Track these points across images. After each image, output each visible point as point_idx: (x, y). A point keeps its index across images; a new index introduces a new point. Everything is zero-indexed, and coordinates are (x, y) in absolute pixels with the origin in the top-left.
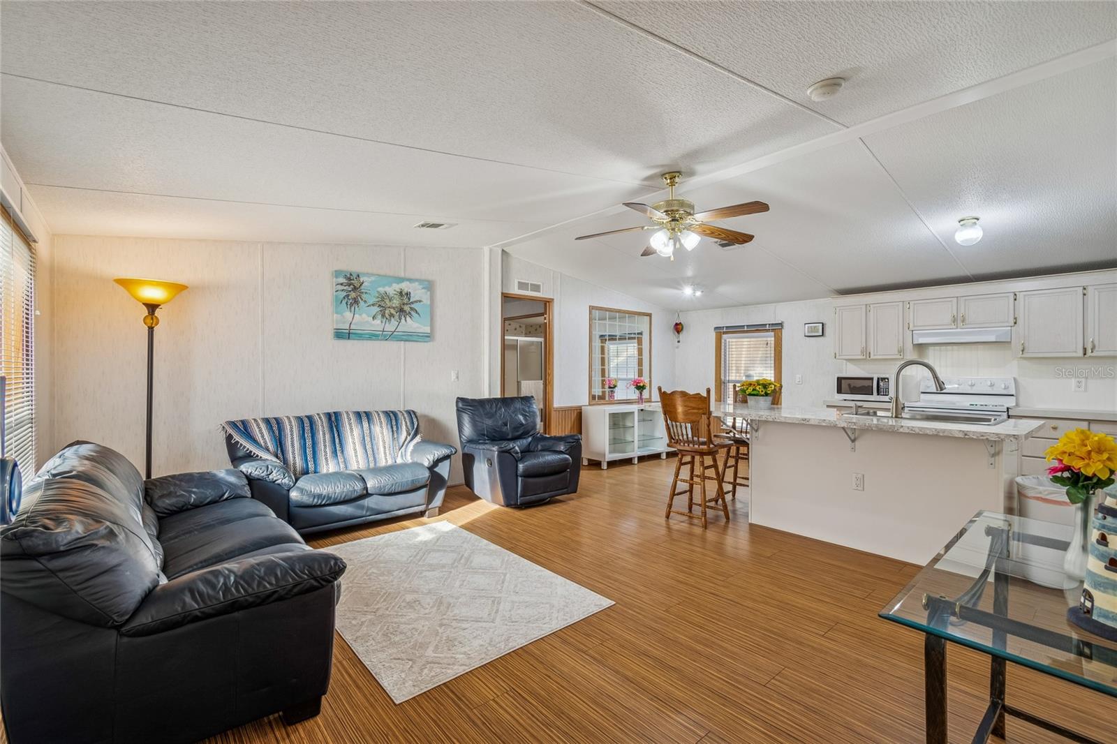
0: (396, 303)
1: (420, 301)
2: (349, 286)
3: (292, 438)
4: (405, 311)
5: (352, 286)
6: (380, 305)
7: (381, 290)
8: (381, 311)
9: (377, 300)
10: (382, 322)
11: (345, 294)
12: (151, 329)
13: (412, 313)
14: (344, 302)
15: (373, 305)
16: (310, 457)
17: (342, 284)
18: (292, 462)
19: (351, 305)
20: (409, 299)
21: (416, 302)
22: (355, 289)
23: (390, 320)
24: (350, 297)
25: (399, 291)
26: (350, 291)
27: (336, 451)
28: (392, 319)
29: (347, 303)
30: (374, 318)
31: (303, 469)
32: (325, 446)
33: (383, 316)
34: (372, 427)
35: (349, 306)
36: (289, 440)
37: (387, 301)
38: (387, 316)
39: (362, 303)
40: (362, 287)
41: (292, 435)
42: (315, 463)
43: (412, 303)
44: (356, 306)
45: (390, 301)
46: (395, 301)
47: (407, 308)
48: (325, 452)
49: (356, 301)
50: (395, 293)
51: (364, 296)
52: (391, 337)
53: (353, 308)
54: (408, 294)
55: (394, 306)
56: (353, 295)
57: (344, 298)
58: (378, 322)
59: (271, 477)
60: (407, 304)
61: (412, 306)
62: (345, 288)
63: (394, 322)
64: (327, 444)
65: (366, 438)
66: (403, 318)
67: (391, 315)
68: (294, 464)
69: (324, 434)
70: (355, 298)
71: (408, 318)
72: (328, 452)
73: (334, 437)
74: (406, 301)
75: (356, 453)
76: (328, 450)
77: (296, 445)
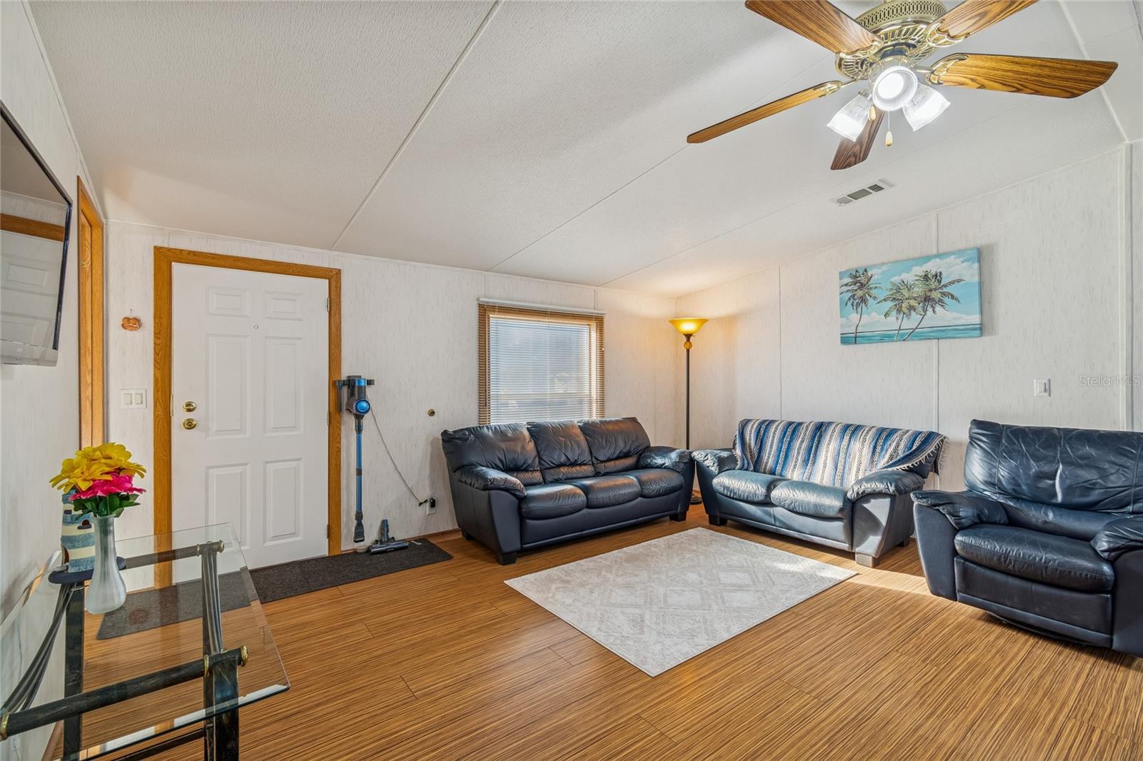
0: (919, 290)
1: (959, 281)
2: (855, 284)
3: (773, 440)
4: (933, 300)
5: (858, 284)
6: (894, 299)
7: (896, 279)
8: (896, 305)
9: (890, 293)
10: (897, 318)
11: (850, 294)
12: (688, 351)
13: (946, 300)
14: (849, 303)
15: (885, 300)
16: (780, 461)
17: (846, 285)
18: (765, 461)
19: (858, 305)
20: (940, 282)
21: (952, 283)
22: (862, 286)
23: (910, 314)
24: (856, 297)
25: (923, 274)
26: (856, 290)
27: (808, 460)
28: (913, 313)
29: (853, 305)
30: (886, 315)
31: (771, 469)
32: (798, 453)
33: (899, 311)
34: (852, 442)
35: (855, 307)
36: (770, 441)
37: (905, 293)
38: (905, 310)
39: (870, 300)
40: (871, 282)
41: (773, 437)
42: (783, 468)
43: (945, 286)
44: (864, 306)
45: (909, 290)
46: (916, 289)
47: (936, 295)
48: (797, 459)
49: (863, 300)
50: (917, 278)
51: (873, 292)
52: (912, 335)
53: (859, 309)
54: (938, 276)
55: (915, 295)
56: (860, 293)
57: (850, 299)
58: (892, 318)
59: (705, 462)
60: (935, 290)
61: (945, 290)
62: (850, 288)
63: (915, 317)
64: (801, 452)
65: (841, 453)
66: (930, 310)
67: (911, 308)
68: (767, 463)
69: (802, 441)
70: (862, 297)
71: (938, 308)
72: (799, 460)
73: (812, 447)
74: (933, 284)
75: (825, 467)
76: (800, 457)
77: (774, 447)
